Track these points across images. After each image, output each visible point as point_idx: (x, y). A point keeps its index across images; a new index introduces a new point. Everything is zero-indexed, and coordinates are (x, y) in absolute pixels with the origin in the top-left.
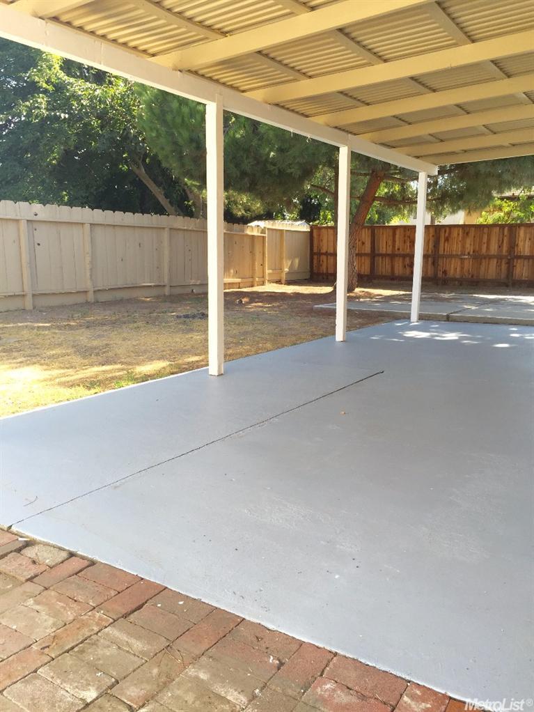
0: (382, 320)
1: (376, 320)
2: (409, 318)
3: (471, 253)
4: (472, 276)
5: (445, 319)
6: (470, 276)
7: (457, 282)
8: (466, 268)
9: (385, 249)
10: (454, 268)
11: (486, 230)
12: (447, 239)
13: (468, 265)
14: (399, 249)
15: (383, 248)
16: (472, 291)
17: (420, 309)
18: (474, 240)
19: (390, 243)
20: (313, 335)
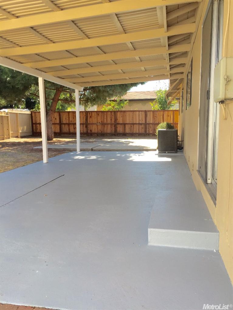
0: (65, 152)
1: (62, 152)
2: (76, 151)
3: (101, 123)
4: (102, 132)
5: (91, 150)
6: (101, 132)
7: (96, 135)
8: (99, 129)
9: (65, 121)
10: (94, 129)
11: (105, 113)
12: (91, 117)
13: (100, 127)
14: (71, 121)
15: (64, 121)
16: (102, 138)
17: (80, 147)
18: (101, 118)
19: (67, 118)
20: (33, 161)
